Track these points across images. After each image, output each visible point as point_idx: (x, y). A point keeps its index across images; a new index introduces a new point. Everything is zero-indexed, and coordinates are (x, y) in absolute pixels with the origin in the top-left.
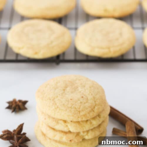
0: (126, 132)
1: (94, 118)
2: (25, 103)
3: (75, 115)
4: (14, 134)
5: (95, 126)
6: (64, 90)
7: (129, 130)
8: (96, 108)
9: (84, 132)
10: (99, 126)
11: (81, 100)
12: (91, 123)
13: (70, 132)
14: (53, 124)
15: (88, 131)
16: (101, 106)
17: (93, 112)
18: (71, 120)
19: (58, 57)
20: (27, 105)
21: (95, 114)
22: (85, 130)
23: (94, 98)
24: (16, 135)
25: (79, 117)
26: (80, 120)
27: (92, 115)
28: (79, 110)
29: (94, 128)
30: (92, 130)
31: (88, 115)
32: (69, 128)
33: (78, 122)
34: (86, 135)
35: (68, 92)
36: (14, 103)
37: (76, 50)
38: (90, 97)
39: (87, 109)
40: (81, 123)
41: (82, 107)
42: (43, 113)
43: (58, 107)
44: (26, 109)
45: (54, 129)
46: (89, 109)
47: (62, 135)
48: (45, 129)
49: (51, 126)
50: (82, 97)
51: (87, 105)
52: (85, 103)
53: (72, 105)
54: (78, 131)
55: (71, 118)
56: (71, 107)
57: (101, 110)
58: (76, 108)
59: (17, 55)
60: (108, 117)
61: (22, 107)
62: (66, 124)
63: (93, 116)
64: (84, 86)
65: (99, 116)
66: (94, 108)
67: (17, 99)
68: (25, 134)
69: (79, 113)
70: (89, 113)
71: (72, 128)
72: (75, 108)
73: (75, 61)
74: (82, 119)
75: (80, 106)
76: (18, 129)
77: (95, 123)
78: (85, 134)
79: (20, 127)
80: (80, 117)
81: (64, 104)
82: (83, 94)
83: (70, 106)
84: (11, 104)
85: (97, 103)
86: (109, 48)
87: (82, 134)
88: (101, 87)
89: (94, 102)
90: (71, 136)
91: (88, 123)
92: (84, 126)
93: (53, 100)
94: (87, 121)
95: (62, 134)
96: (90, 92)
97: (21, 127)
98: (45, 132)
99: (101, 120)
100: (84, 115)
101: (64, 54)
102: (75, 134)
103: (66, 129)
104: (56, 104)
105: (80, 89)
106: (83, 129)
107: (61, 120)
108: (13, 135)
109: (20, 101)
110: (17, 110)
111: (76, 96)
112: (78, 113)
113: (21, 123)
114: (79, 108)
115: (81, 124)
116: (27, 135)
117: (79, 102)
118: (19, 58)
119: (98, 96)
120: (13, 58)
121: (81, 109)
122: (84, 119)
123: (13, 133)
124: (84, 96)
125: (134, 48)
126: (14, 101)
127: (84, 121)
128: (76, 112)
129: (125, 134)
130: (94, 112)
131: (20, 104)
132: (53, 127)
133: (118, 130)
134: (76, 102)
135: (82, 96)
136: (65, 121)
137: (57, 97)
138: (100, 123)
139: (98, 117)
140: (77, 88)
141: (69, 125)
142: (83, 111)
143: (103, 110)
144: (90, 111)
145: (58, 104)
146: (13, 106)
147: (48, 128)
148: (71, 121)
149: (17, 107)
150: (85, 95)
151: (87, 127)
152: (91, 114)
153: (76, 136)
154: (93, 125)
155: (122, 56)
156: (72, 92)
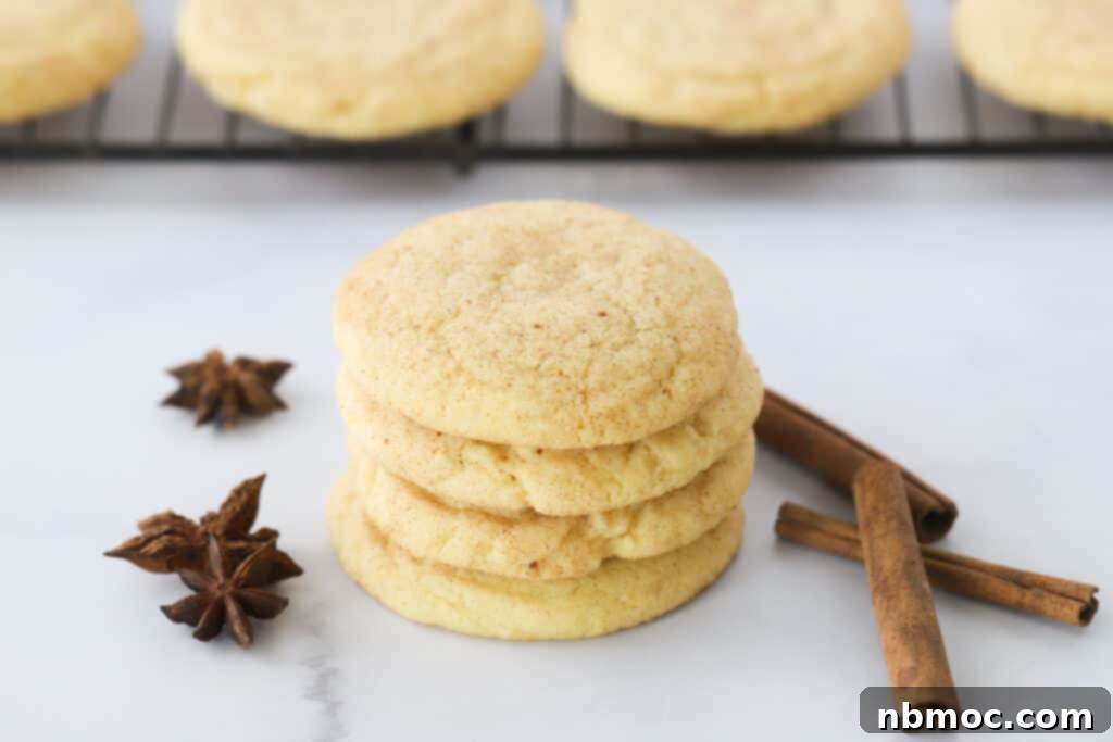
0: (855, 527)
1: (669, 435)
2: (275, 371)
3: (561, 414)
4: (206, 534)
5: (678, 481)
6: (497, 278)
7: (875, 509)
8: (683, 373)
9: (609, 514)
10: (701, 483)
11: (598, 329)
12: (653, 462)
13: (531, 515)
14: (429, 468)
15: (633, 513)
16: (710, 363)
17: (666, 396)
18: (538, 443)
19: (466, 129)
20: (286, 387)
21: (676, 411)
22: (617, 501)
23: (671, 322)
24: (217, 537)
25: (581, 427)
26: (587, 439)
27: (658, 412)
28: (581, 387)
29: (671, 494)
30: (656, 503)
31: (634, 414)
32: (525, 493)
33: (578, 456)
34: (622, 536)
35: (523, 289)
36: (209, 373)
37: (568, 93)
38: (645, 315)
39: (629, 379)
40: (594, 459)
41: (597, 367)
42: (374, 406)
43: (459, 369)
44: (278, 405)
45: (435, 501)
46: (643, 381)
47: (483, 531)
48: (385, 503)
49: (423, 484)
50: (603, 314)
51: (630, 356)
52: (616, 348)
53: (544, 358)
54: (575, 509)
55: (540, 431)
56: (537, 368)
57: (709, 387)
58: (566, 372)
59: (234, 118)
60: (751, 438)
61: (255, 395)
62: (508, 468)
63: (666, 424)
64: (614, 259)
65: (697, 421)
66: (671, 373)
67: (230, 354)
68: (269, 535)
69: (585, 402)
70: (637, 402)
71: (543, 490)
72: (561, 373)
73: (566, 153)
74: (602, 433)
75: (590, 362)
76: (229, 509)
77: (678, 463)
78: (620, 527)
79: (244, 497)
80: (586, 421)
81: (495, 354)
82: (608, 299)
83: (534, 363)
84: (191, 381)
85: (686, 346)
86: (758, 78)
87: (598, 526)
88: (707, 261)
89: (668, 342)
90: (536, 541)
91: (638, 460)
92: (612, 480)
93: (432, 330)
94: (630, 448)
95: (487, 526)
96: (647, 291)
97: (247, 497)
98: (383, 519)
99: (713, 447)
100: (612, 415)
101: (499, 113)
102: (563, 529)
103: (506, 500)
104: (449, 351)
105: (588, 272)
106: (609, 496)
107: (478, 442)
108: (203, 543)
109: (244, 363)
110: (228, 410)
111: (568, 308)
112: (579, 400)
113: (253, 474)
114: (585, 375)
115: (594, 469)
116: (283, 544)
117: (583, 340)
118: (246, 136)
119: (691, 312)
120: (212, 134)
121: (592, 381)
122: (614, 437)
123: (202, 529)
124: (611, 310)
125: (900, 83)
126: (214, 362)
127: (612, 448)
128: (569, 396)
129: (851, 534)
130: (670, 396)
131: (246, 378)
132: (431, 489)
133: (812, 515)
134: (565, 342)
135: (602, 307)
136: (501, 451)
137: (457, 313)
138: (705, 463)
139: (690, 430)
140: (575, 266)
141: (523, 473)
142: (603, 388)
143: (723, 392)
144: (649, 393)
145: (457, 354)
146: (206, 389)
147: (405, 497)
148: (540, 451)
149: (228, 397)
150: (617, 305)
151: (631, 484)
152: (654, 407)
153: (565, 540)
154: (664, 472)
155: (835, 123)
156: (544, 290)
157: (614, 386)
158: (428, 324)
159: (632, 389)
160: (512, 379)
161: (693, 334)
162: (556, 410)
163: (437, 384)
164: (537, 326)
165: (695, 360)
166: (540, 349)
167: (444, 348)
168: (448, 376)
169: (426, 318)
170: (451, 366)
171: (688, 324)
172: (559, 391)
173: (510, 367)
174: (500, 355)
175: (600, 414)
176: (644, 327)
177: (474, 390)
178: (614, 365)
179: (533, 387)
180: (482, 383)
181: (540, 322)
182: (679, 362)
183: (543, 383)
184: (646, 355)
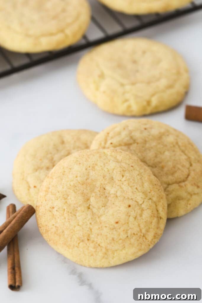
157: (149, 228)
158: (86, 238)
159: (154, 226)
160: (124, 245)
161: (153, 193)
162: (141, 246)
163: (104, 257)
164: (117, 223)
165: (159, 201)
166: (124, 230)
167: (97, 245)
168: (106, 254)
169: (84, 236)
170: (104, 250)
171: (149, 191)
172: (138, 240)
173: (120, 241)
174: (115, 239)
175: (152, 239)
176: (142, 202)
177: (115, 254)
178: (145, 222)
179: (130, 244)
180: (116, 250)
181: (117, 221)
182: (156, 206)
183: (132, 241)
184: (149, 212)
